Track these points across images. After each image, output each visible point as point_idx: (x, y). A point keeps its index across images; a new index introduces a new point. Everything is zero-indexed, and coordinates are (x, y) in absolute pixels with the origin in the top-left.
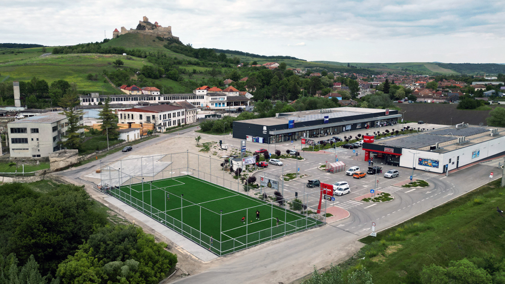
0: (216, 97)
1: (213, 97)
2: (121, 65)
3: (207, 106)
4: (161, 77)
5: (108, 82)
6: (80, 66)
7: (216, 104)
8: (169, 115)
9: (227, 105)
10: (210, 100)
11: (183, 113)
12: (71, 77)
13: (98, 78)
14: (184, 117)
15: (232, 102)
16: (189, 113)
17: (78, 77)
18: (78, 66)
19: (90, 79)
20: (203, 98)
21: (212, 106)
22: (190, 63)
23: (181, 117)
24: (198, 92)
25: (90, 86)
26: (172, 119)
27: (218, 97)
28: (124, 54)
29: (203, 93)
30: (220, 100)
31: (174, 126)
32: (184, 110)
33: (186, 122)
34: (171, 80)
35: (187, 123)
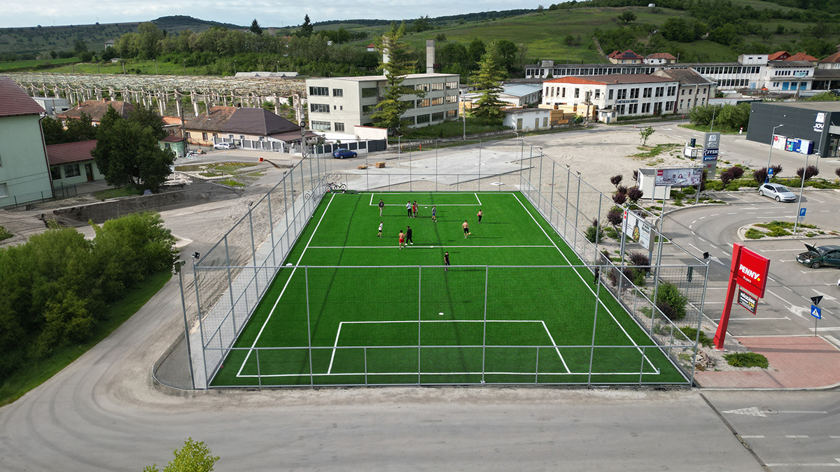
0: (788, 70)
1: (778, 70)
2: (632, 21)
3: (764, 87)
4: (697, 38)
5: (595, 49)
6: (564, 24)
7: (785, 85)
8: (635, 93)
9: (814, 88)
10: (774, 75)
11: (671, 92)
12: (541, 41)
13: (582, 42)
14: (673, 99)
15: (827, 82)
16: (687, 91)
17: (551, 41)
18: (561, 24)
19: (570, 44)
20: (758, 72)
21: (776, 88)
22: (778, 16)
23: (665, 99)
24: (746, 60)
25: (562, 53)
26: (641, 100)
27: (792, 70)
28: (650, 5)
29: (760, 62)
30: (797, 76)
31: (645, 114)
32: (677, 85)
33: (676, 109)
34: (717, 44)
35: (679, 111)
